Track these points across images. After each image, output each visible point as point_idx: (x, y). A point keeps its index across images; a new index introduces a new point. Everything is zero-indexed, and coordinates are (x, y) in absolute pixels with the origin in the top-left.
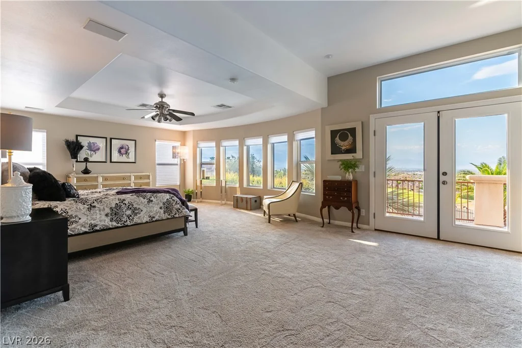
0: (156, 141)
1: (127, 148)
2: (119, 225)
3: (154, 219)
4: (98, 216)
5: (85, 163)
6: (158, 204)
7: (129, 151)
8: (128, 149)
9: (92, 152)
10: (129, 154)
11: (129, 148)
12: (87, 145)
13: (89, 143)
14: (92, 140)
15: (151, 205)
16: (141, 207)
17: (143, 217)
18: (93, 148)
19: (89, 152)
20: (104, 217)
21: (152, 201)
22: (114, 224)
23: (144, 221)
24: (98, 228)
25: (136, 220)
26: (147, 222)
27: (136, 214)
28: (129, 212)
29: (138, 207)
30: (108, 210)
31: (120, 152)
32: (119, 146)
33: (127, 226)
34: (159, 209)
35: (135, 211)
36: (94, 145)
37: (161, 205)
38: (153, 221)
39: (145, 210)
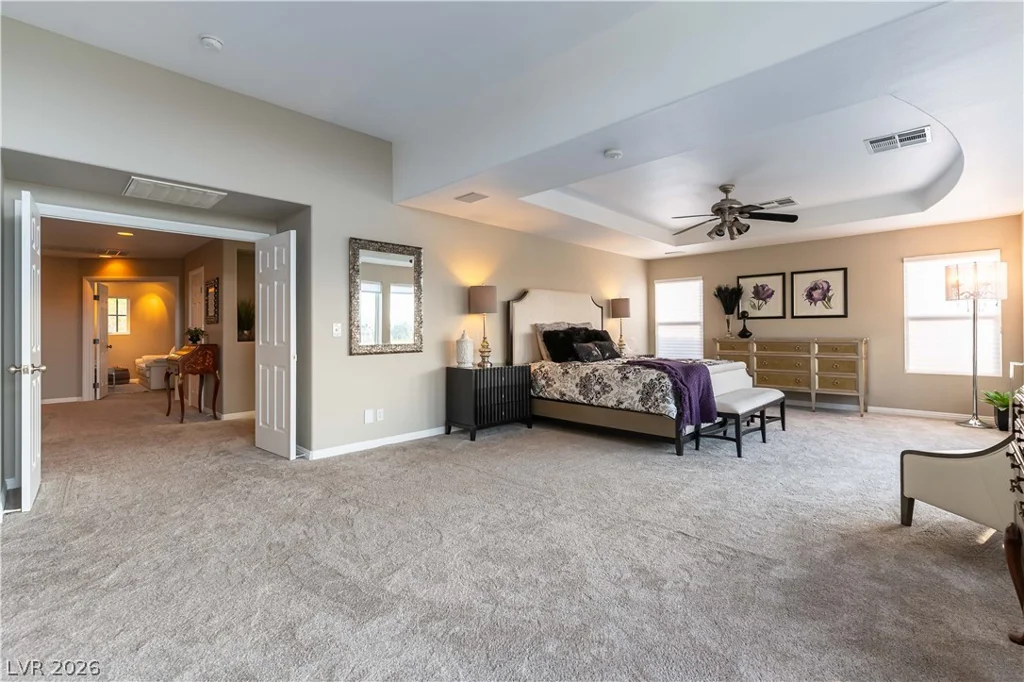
0: (903, 261)
1: (825, 286)
2: (585, 401)
3: (622, 406)
4: (569, 385)
5: (742, 321)
6: (636, 384)
7: (830, 294)
8: (828, 290)
9: (761, 301)
10: (829, 300)
11: (829, 287)
12: (753, 290)
13: (756, 288)
14: (760, 281)
15: (625, 383)
16: (613, 384)
17: (610, 400)
18: (762, 294)
19: (756, 301)
20: (574, 387)
21: (627, 378)
22: (581, 398)
23: (609, 405)
24: (566, 398)
25: (603, 401)
26: (612, 408)
27: (605, 392)
28: (597, 388)
29: (609, 383)
30: (578, 380)
31: (810, 296)
32: (808, 285)
33: (592, 405)
34: (634, 394)
35: (606, 388)
36: (763, 289)
37: (640, 387)
38: (621, 409)
39: (616, 389)
